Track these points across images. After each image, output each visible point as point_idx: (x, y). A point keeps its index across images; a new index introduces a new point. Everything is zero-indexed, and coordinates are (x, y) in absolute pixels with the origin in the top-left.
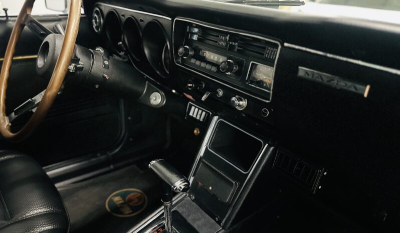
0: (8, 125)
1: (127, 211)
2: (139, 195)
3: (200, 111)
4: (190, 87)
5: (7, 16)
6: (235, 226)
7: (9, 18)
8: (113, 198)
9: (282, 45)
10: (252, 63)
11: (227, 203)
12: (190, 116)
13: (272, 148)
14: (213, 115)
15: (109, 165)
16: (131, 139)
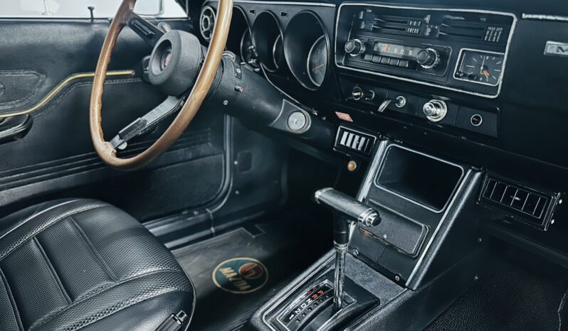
0: (113, 152)
1: (244, 286)
2: (256, 265)
3: (357, 137)
4: (357, 97)
5: (92, 18)
6: (426, 286)
7: (95, 20)
8: (220, 270)
9: (520, 17)
10: (464, 51)
11: (413, 255)
12: (342, 145)
13: (478, 175)
14: (380, 140)
15: (209, 228)
16: (237, 192)
